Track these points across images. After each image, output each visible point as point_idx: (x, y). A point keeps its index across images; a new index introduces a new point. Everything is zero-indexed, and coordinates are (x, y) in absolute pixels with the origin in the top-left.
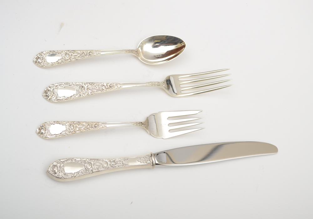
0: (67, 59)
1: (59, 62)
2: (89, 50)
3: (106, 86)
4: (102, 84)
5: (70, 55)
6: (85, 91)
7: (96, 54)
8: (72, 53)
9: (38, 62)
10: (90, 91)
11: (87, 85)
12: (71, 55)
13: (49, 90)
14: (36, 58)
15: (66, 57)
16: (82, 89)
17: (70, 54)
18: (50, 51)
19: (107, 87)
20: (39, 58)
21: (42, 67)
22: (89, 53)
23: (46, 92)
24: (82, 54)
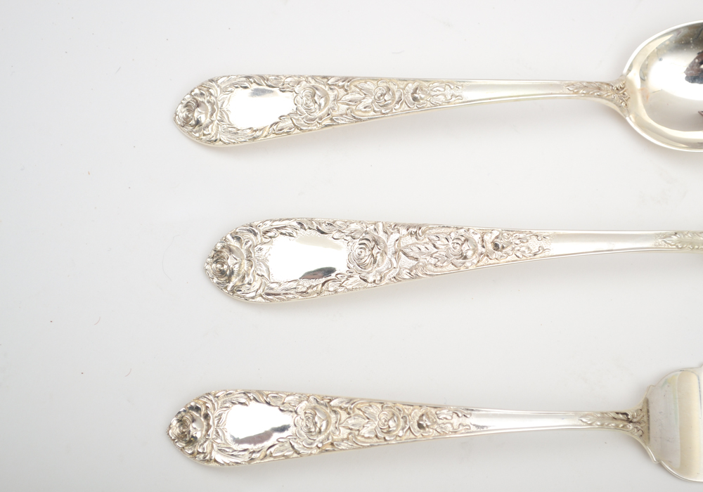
0: (318, 114)
1: (281, 125)
2: (414, 81)
3: (479, 246)
4: (462, 231)
5: (331, 98)
6: (386, 260)
7: (442, 98)
8: (342, 92)
9: (193, 122)
10: (406, 263)
11: (396, 236)
12: (336, 99)
13: (231, 251)
14: (186, 106)
15: (313, 107)
16: (375, 252)
17: (330, 92)
18: (248, 77)
19: (480, 249)
20: (198, 106)
21: (211, 145)
22: (415, 91)
23: (218, 257)
24: (383, 95)
